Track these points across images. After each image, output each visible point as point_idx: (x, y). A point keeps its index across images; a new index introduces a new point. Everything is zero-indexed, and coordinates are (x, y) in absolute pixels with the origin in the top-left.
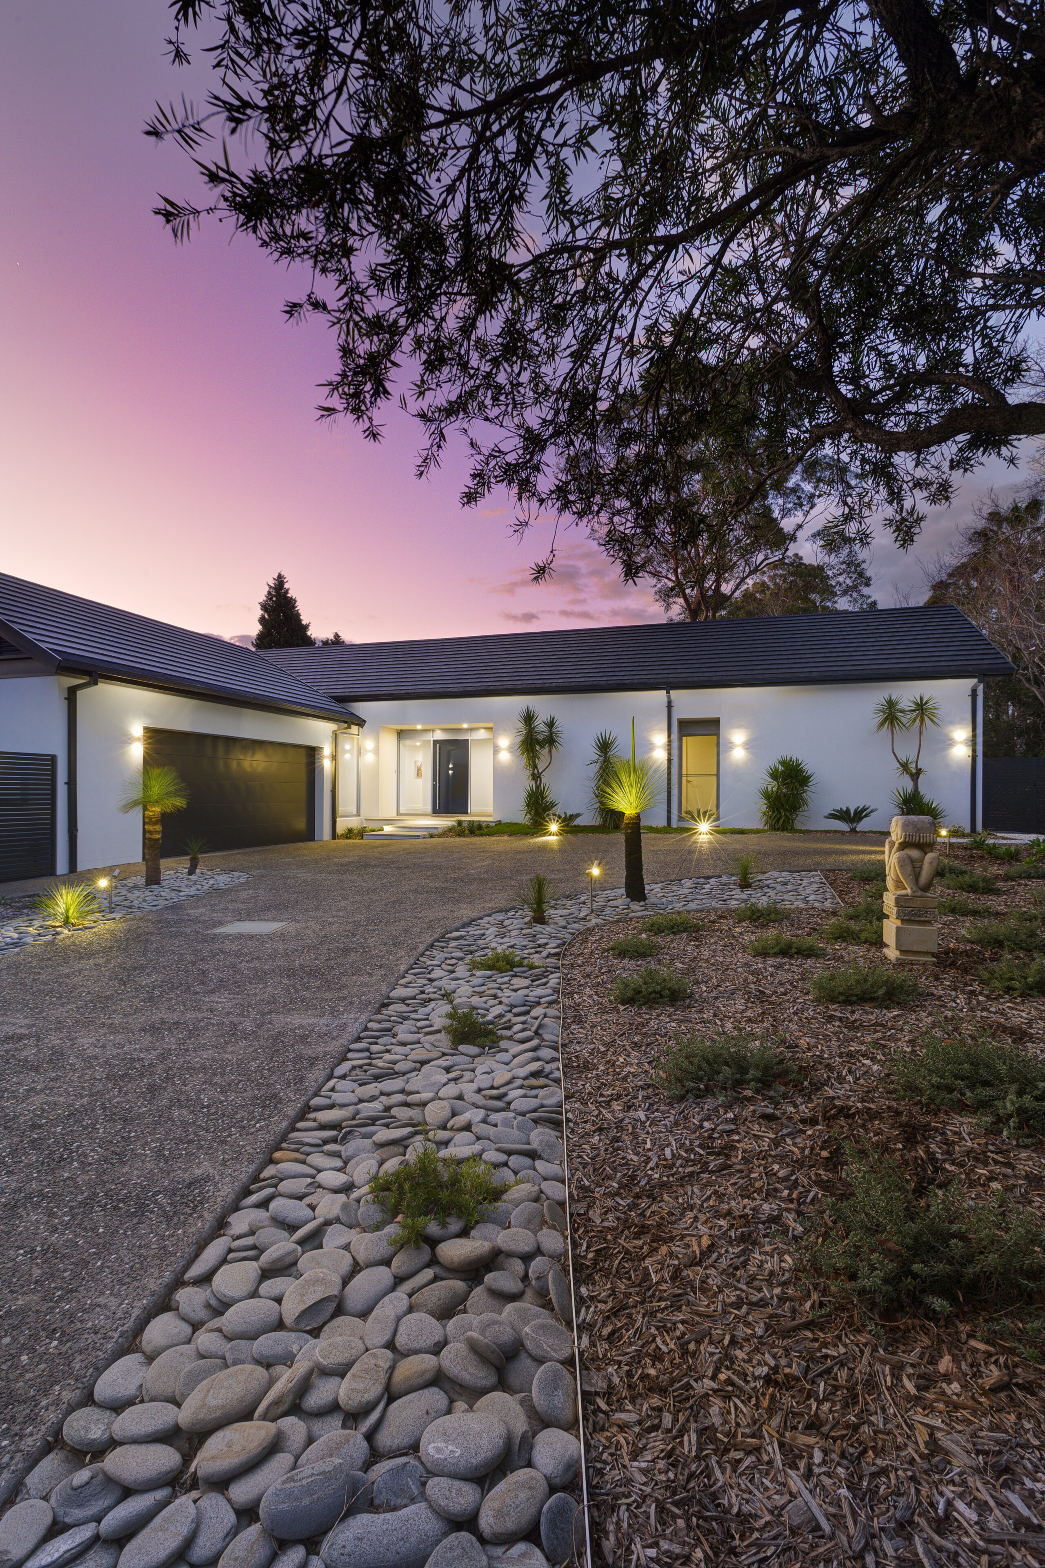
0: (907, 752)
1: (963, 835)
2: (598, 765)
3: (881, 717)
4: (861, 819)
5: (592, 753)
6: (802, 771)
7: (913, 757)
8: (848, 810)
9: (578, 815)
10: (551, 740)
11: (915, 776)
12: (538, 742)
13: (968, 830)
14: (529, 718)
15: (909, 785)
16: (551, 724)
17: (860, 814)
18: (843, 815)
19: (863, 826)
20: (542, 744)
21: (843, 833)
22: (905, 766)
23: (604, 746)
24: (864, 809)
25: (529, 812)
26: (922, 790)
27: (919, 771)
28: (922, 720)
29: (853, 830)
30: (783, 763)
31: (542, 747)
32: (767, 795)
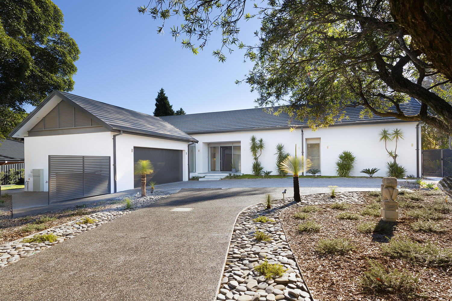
0: (391, 148)
1: (414, 178)
2: (278, 155)
3: (381, 136)
4: (374, 173)
5: (276, 151)
6: (351, 156)
7: (394, 151)
8: (369, 170)
9: (271, 172)
10: (261, 146)
11: (395, 157)
12: (257, 147)
13: (416, 176)
14: (253, 139)
15: (392, 161)
16: (261, 141)
17: (373, 171)
18: (367, 171)
19: (375, 175)
20: (258, 148)
21: (367, 177)
22: (391, 154)
23: (280, 148)
24: (375, 169)
25: (254, 171)
26: (397, 162)
27: (396, 156)
28: (397, 137)
29: (371, 177)
30: (344, 153)
31: (258, 149)
32: (338, 164)
